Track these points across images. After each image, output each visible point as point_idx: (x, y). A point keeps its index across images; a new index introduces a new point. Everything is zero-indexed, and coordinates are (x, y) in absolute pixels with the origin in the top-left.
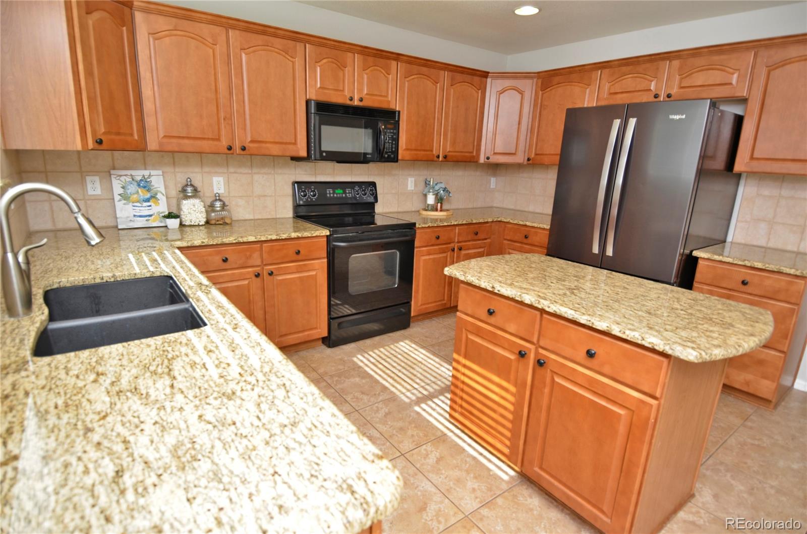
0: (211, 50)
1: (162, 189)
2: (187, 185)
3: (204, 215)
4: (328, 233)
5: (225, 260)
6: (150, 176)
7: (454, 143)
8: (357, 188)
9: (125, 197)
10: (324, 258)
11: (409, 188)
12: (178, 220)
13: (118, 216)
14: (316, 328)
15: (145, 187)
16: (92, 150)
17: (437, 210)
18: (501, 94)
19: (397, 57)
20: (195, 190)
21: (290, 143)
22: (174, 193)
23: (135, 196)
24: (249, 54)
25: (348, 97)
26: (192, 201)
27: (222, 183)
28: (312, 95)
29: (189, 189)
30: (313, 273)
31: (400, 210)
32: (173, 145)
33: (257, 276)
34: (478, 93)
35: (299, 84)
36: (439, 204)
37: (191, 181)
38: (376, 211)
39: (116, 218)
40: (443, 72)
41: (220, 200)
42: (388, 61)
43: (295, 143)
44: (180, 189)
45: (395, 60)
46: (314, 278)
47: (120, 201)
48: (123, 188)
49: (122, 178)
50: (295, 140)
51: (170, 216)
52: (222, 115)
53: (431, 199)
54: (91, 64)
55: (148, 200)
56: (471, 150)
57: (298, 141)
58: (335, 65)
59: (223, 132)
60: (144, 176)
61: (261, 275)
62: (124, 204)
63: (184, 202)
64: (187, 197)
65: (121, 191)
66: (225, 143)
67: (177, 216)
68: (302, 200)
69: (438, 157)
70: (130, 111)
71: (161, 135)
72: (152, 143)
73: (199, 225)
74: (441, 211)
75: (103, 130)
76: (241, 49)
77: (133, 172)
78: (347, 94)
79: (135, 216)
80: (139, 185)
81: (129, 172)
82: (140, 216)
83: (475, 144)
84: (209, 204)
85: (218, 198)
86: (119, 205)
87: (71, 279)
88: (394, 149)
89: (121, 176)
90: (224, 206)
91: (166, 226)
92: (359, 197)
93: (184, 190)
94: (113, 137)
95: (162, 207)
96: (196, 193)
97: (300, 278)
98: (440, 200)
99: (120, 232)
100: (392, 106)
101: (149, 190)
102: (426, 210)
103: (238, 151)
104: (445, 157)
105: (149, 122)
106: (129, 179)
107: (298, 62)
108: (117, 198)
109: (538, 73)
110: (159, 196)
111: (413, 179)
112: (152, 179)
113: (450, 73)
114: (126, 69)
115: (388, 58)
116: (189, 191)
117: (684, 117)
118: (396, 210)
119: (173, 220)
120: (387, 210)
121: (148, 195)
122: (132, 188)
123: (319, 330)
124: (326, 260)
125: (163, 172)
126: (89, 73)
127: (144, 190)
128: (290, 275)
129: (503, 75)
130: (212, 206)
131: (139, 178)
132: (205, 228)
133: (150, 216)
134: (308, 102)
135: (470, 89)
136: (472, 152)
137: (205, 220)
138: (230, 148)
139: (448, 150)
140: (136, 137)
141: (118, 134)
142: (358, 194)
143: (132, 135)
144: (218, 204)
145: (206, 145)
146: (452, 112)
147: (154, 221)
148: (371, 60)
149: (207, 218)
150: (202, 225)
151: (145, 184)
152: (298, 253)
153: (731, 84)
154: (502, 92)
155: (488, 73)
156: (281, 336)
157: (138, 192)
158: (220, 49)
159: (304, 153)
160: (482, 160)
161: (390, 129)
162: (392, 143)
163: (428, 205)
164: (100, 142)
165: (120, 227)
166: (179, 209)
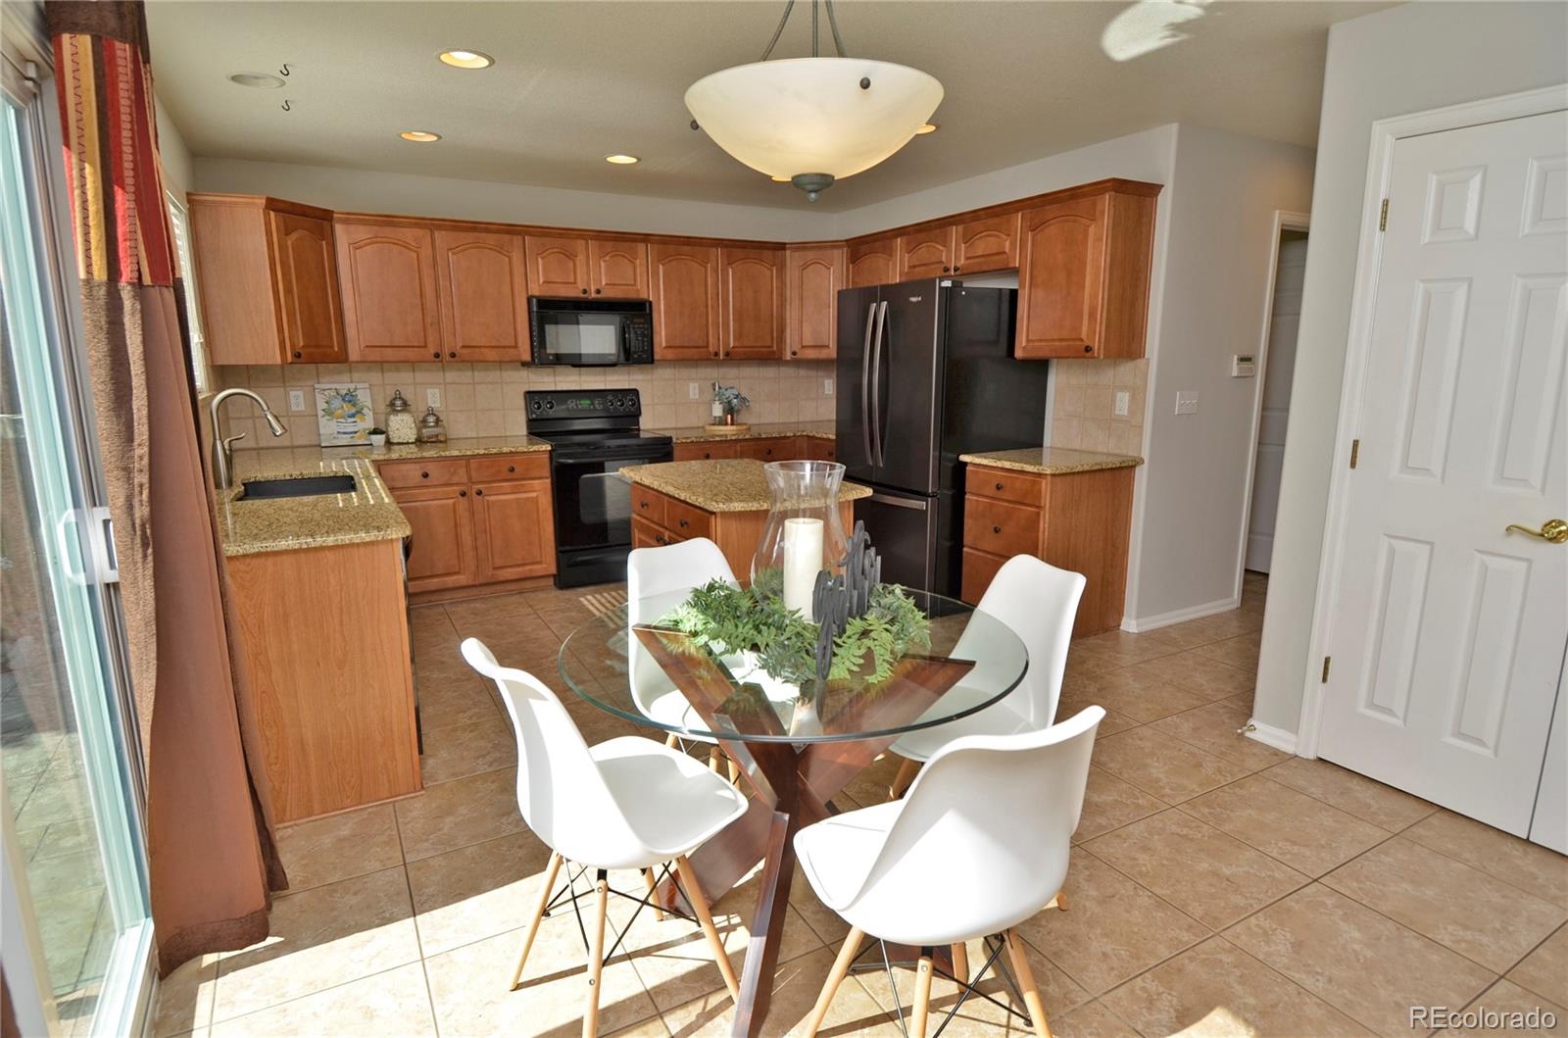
0: (415, 255)
1: (369, 404)
2: (395, 399)
3: (414, 431)
4: (549, 448)
5: (426, 475)
6: (356, 389)
7: (739, 336)
8: (610, 398)
9: (329, 412)
10: (547, 478)
11: (691, 396)
12: (384, 436)
13: (321, 432)
14: (540, 563)
15: (350, 401)
16: (291, 363)
17: (726, 424)
18: (803, 269)
19: (645, 238)
20: (405, 404)
21: (510, 347)
22: (382, 407)
23: (339, 411)
24: (458, 252)
25: (581, 289)
26: (400, 417)
27: (438, 395)
28: (536, 290)
29: (398, 403)
30: (534, 495)
31: (679, 425)
32: (375, 355)
33: (463, 494)
34: (772, 271)
35: (519, 280)
36: (729, 416)
37: (400, 394)
38: (642, 427)
39: (319, 435)
40: (714, 249)
41: (435, 415)
42: (634, 244)
43: (516, 347)
44: (388, 403)
45: (642, 241)
46: (535, 500)
47: (323, 416)
48: (327, 403)
49: (326, 393)
50: (516, 342)
51: (376, 432)
52: (429, 320)
53: (718, 410)
54: (290, 281)
55: (353, 416)
56: (769, 344)
57: (520, 344)
58: (561, 255)
59: (430, 339)
60: (349, 390)
61: (468, 494)
62: (328, 420)
63: (392, 417)
64: (395, 412)
65: (325, 406)
66: (432, 350)
67: (382, 433)
68: (535, 413)
69: (716, 354)
70: (330, 322)
71: (363, 345)
72: (354, 353)
73: (408, 443)
74: (732, 424)
75: (302, 344)
76: (449, 250)
77: (338, 386)
78: (581, 286)
79: (339, 433)
80: (344, 400)
81: (334, 386)
82: (345, 433)
83: (775, 334)
84: (421, 419)
85: (431, 412)
86: (323, 421)
87: (265, 475)
88: (646, 348)
89: (324, 390)
90: (438, 421)
91: (371, 445)
92: (614, 409)
93: (392, 404)
94: (312, 350)
95: (369, 423)
96: (406, 406)
97: (517, 499)
98: (730, 410)
99: (324, 450)
100: (643, 295)
101: (354, 405)
102: (713, 425)
103: (448, 358)
104: (727, 354)
105: (351, 332)
106: (333, 393)
107: (517, 256)
108: (320, 413)
109: (847, 241)
110: (365, 411)
111: (697, 385)
112: (358, 392)
113: (725, 250)
114: (325, 282)
115: (635, 241)
116: (398, 404)
117: (920, 299)
118: (673, 426)
119: (379, 436)
120: (660, 426)
121: (353, 411)
122: (337, 403)
123: (545, 566)
124: (549, 481)
125: (370, 385)
126: (288, 291)
127: (349, 405)
128: (503, 496)
129: (802, 246)
130: (424, 421)
131: (344, 392)
132: (417, 446)
133: (355, 433)
134: (529, 300)
135: (758, 266)
136: (772, 347)
137: (415, 437)
138: (437, 355)
139: (732, 345)
140: (336, 349)
141: (317, 346)
142: (612, 405)
143: (332, 347)
144: (431, 419)
145: (410, 354)
146: (733, 297)
147: (360, 438)
148: (609, 245)
149: (418, 434)
150: (412, 443)
151: (350, 398)
152: (512, 470)
153: (1005, 252)
154: (805, 267)
155: (785, 244)
156: (495, 568)
157: (342, 407)
158: (426, 252)
159: (527, 357)
160: (788, 356)
161: (639, 324)
162: (643, 342)
163: (715, 417)
164: (298, 355)
165: (323, 445)
166: (387, 425)
